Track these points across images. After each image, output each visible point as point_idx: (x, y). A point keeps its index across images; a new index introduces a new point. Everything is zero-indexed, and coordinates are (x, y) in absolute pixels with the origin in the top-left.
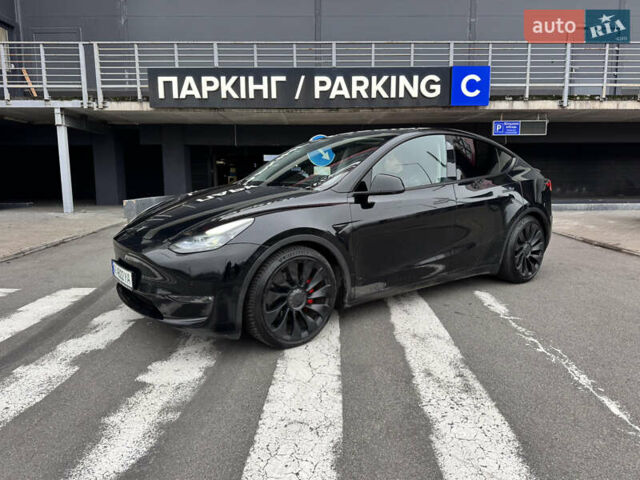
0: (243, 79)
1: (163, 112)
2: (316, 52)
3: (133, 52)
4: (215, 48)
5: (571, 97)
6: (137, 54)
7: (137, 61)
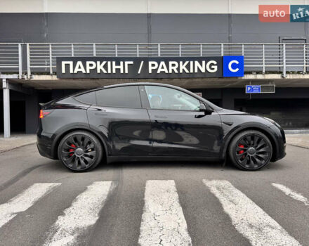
0: (109, 63)
2: (149, 49)
3: (49, 49)
4: (94, 46)
5: (287, 73)
7: (51, 53)
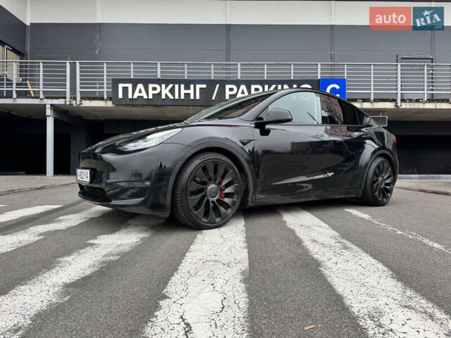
1: (121, 108)
2: (227, 69)
3: (103, 68)
4: (159, 66)
5: (403, 100)
6: (105, 69)
7: (105, 73)
